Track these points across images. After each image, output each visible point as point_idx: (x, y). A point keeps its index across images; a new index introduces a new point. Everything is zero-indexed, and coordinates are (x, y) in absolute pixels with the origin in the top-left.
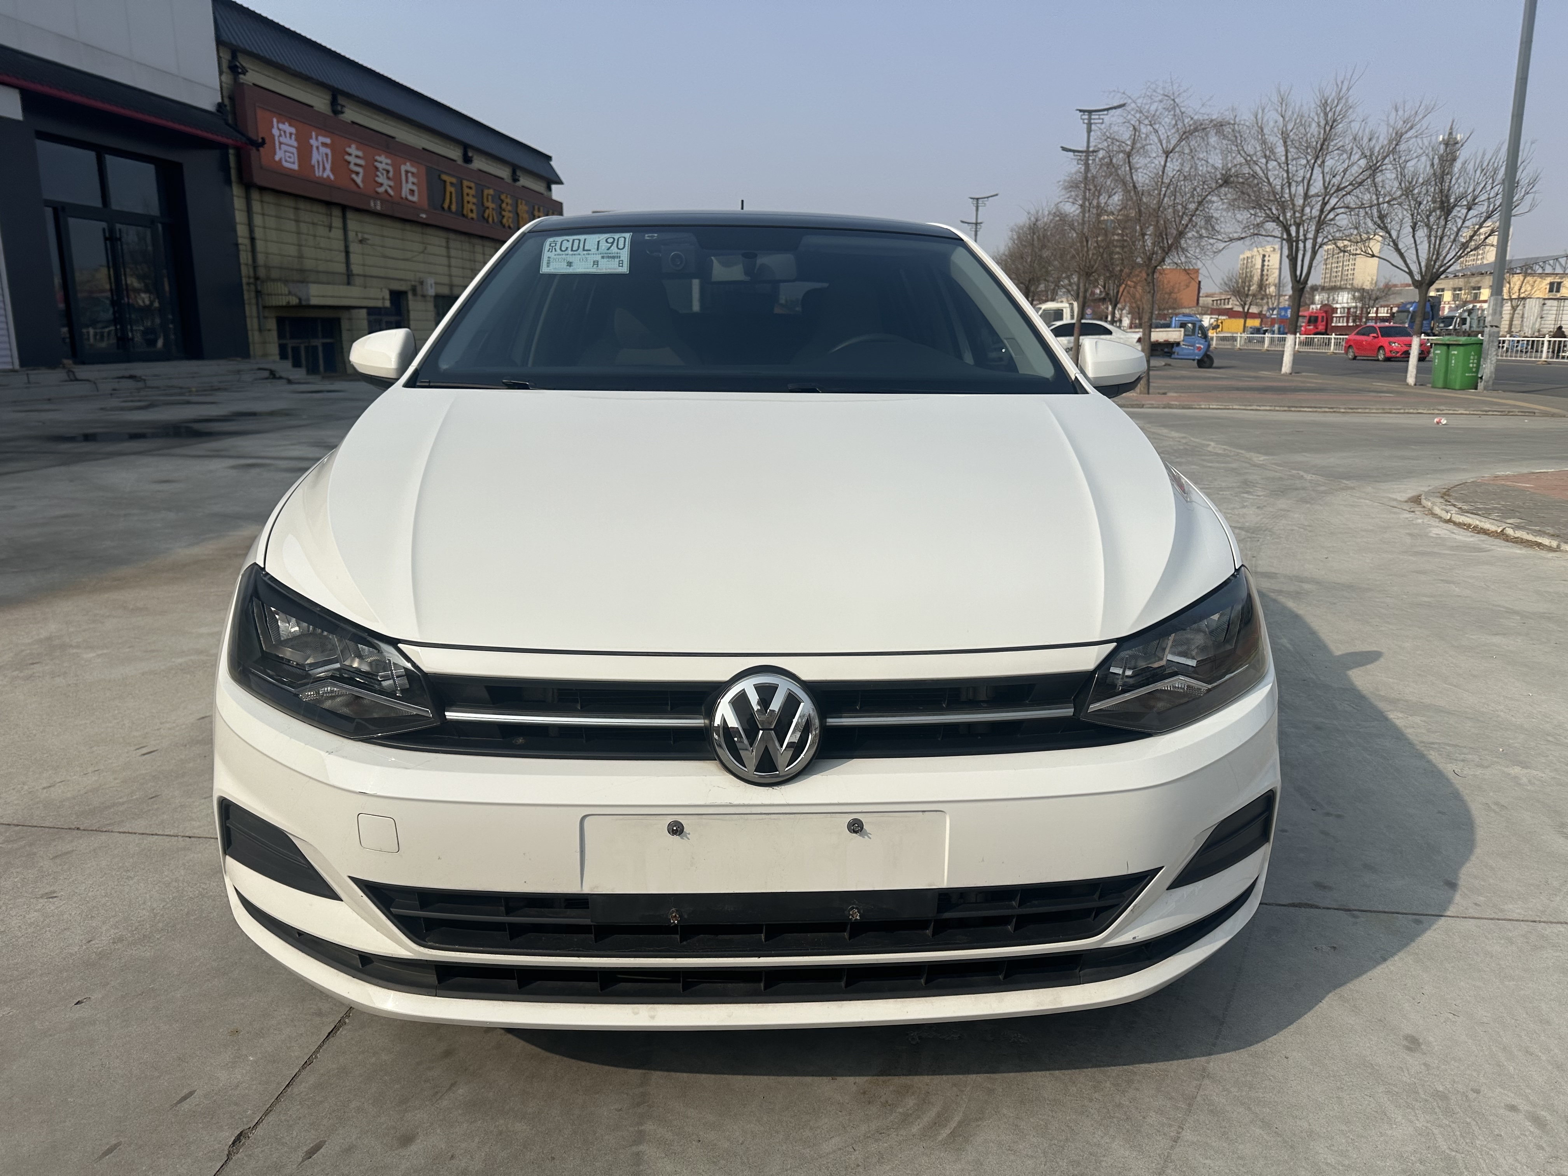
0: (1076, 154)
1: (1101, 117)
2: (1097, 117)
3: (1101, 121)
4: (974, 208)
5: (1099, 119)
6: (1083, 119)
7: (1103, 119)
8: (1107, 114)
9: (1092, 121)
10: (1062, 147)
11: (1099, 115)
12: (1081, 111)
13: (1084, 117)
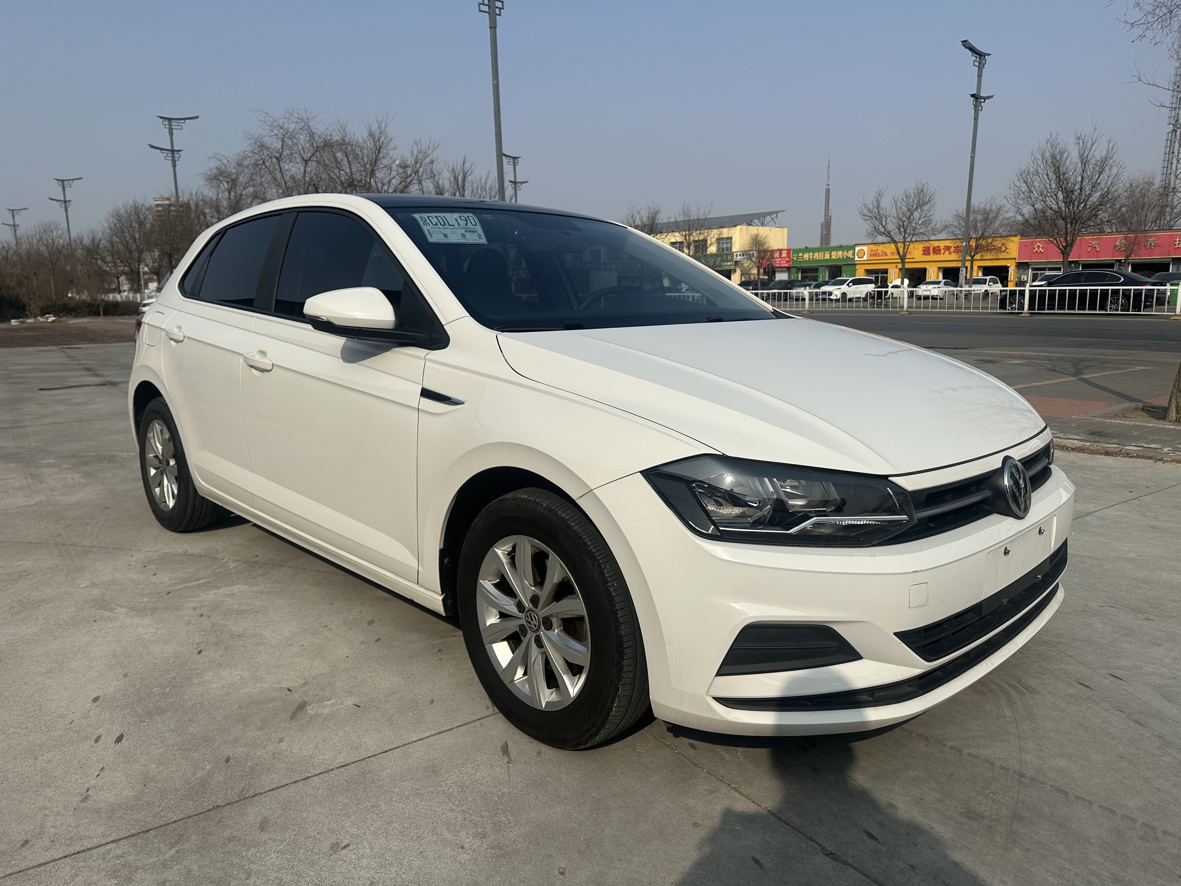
0: (163, 151)
1: (180, 124)
2: (176, 124)
3: (180, 127)
4: (61, 188)
5: (178, 126)
6: (165, 125)
7: (181, 126)
8: (184, 123)
9: (173, 127)
10: (149, 145)
11: (178, 123)
12: (161, 117)
13: (164, 123)
